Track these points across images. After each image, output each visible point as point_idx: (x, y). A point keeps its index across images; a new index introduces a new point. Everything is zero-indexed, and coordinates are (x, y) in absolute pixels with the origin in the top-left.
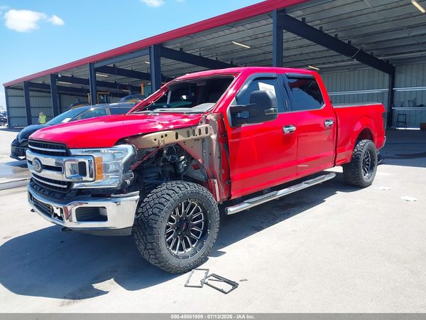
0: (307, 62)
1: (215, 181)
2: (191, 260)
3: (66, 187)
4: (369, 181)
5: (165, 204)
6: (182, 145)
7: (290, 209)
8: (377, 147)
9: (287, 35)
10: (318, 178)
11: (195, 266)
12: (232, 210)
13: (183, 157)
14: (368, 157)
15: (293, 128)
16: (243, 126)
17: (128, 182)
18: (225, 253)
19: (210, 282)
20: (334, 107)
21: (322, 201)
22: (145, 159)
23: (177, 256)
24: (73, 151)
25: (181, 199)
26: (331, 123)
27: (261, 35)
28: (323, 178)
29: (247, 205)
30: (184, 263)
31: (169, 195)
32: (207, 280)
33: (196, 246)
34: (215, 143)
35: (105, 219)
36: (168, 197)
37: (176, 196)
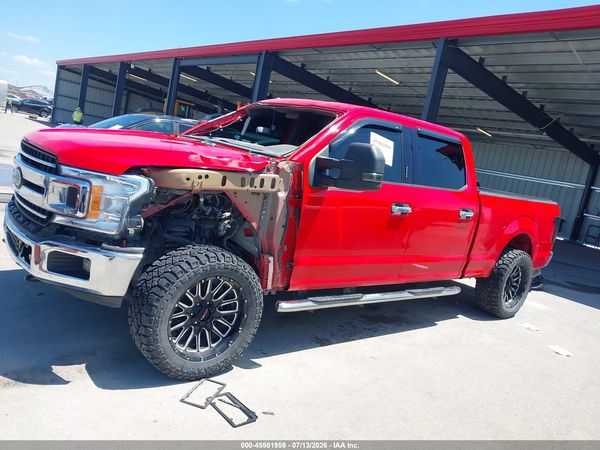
0: (475, 122)
1: (271, 259)
2: (203, 365)
3: (44, 217)
4: (510, 310)
5: (180, 275)
6: (232, 196)
7: (381, 324)
8: (536, 264)
9: (452, 77)
10: (431, 289)
11: (208, 375)
12: (285, 306)
13: (228, 214)
14: (518, 276)
15: (408, 209)
16: (330, 188)
17: (131, 231)
18: (260, 366)
19: (219, 405)
20: (481, 193)
21: (431, 323)
22: (172, 203)
23: (182, 355)
24: (65, 170)
25: (207, 274)
26: (471, 214)
27: (419, 70)
28: (440, 291)
29: (310, 303)
30: (190, 366)
31: (189, 264)
32: (215, 400)
33: (217, 346)
34: (281, 205)
35: (85, 276)
36: (186, 266)
37: (199, 268)
